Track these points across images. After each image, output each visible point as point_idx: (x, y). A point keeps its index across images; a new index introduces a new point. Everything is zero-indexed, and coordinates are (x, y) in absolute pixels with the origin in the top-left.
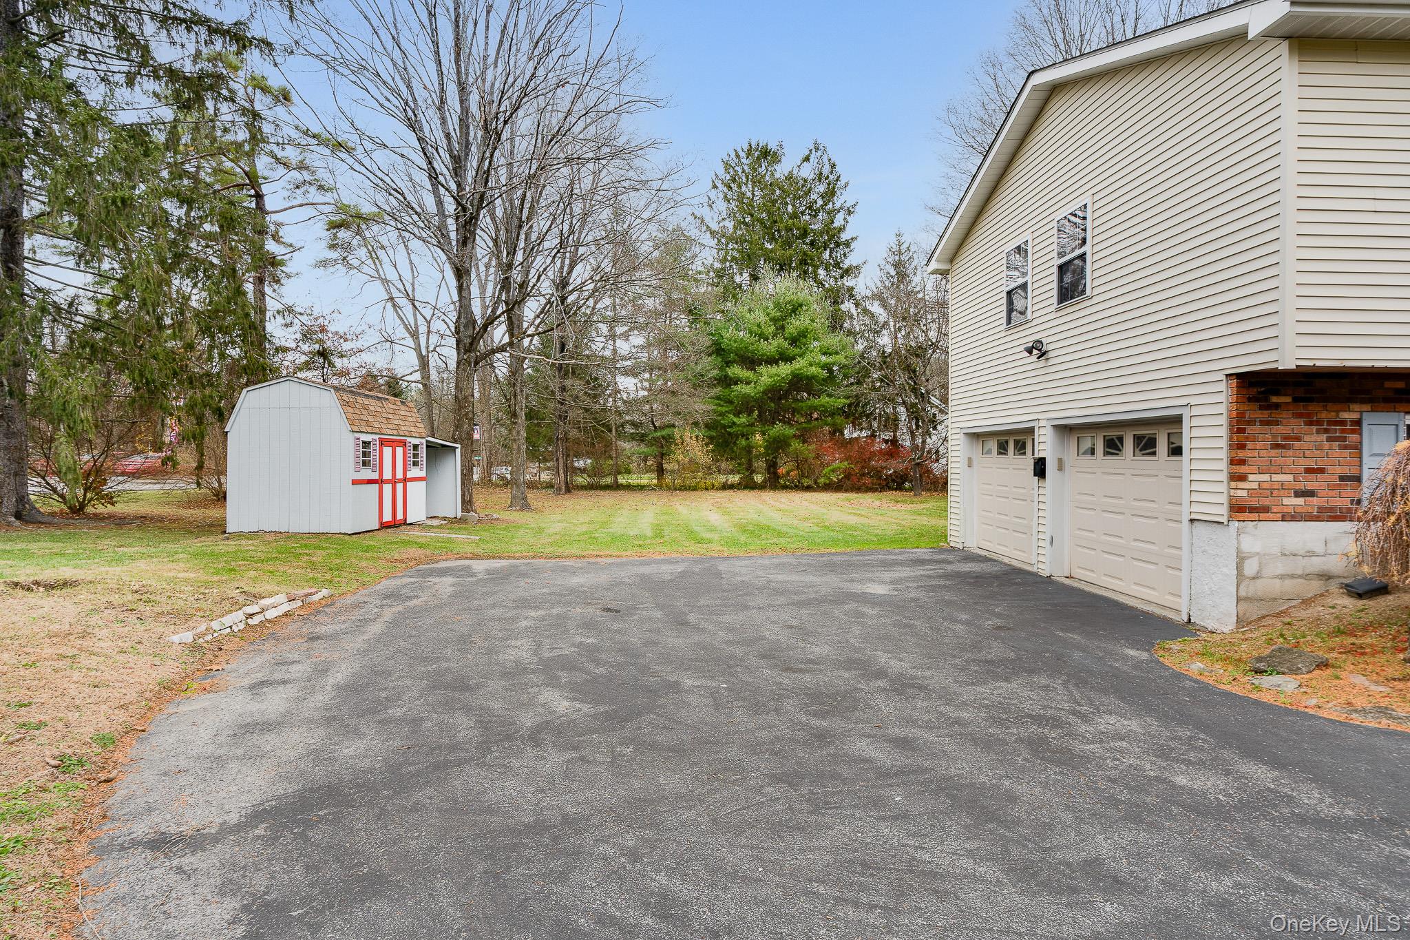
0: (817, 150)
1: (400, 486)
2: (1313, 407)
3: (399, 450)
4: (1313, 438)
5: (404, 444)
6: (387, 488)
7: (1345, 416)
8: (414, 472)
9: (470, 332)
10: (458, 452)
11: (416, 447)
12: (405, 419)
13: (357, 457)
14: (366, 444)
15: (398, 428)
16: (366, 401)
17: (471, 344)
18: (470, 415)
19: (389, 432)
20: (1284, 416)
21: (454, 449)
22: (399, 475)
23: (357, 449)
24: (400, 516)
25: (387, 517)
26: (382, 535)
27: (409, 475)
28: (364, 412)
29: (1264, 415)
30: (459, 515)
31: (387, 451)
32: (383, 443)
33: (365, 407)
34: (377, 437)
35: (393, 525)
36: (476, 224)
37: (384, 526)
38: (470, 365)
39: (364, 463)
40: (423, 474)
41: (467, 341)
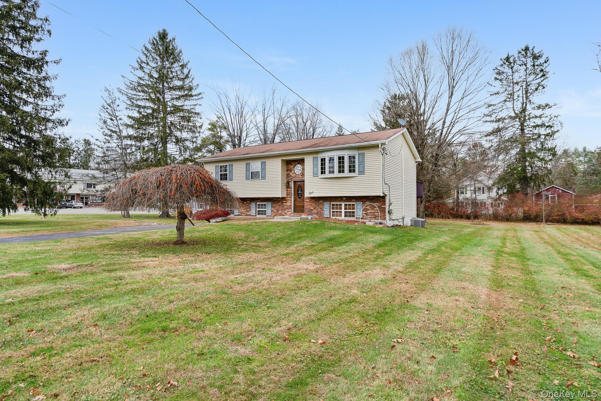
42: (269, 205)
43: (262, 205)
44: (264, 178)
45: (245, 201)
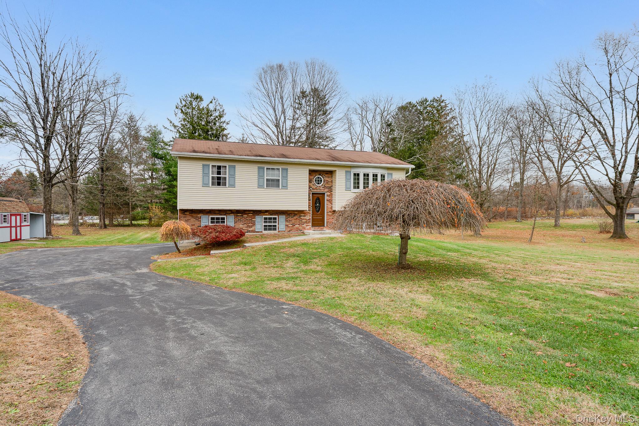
0: (215, 99)
1: (18, 229)
2: (193, 214)
3: (18, 217)
4: (193, 220)
5: (20, 215)
6: (13, 230)
7: (198, 216)
8: (24, 224)
9: (49, 176)
10: (44, 216)
11: (25, 216)
12: (21, 207)
13: (1, 219)
14: (5, 216)
15: (18, 210)
16: (5, 202)
17: (50, 180)
18: (50, 204)
19: (14, 212)
20: (187, 216)
21: (43, 215)
22: (18, 224)
23: (1, 217)
24: (19, 237)
25: (14, 237)
26: (11, 243)
27: (22, 224)
28: (4, 206)
29: (184, 216)
30: (45, 236)
31: (13, 218)
32: (11, 215)
33: (5, 204)
34: (9, 213)
35: (16, 240)
36: (51, 141)
37: (12, 240)
38: (49, 187)
39: (4, 222)
40: (29, 224)
41: (48, 179)
42: (282, 218)
43: (270, 219)
44: (286, 188)
45: (246, 214)
